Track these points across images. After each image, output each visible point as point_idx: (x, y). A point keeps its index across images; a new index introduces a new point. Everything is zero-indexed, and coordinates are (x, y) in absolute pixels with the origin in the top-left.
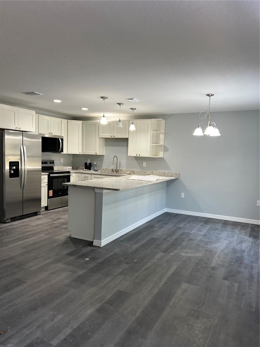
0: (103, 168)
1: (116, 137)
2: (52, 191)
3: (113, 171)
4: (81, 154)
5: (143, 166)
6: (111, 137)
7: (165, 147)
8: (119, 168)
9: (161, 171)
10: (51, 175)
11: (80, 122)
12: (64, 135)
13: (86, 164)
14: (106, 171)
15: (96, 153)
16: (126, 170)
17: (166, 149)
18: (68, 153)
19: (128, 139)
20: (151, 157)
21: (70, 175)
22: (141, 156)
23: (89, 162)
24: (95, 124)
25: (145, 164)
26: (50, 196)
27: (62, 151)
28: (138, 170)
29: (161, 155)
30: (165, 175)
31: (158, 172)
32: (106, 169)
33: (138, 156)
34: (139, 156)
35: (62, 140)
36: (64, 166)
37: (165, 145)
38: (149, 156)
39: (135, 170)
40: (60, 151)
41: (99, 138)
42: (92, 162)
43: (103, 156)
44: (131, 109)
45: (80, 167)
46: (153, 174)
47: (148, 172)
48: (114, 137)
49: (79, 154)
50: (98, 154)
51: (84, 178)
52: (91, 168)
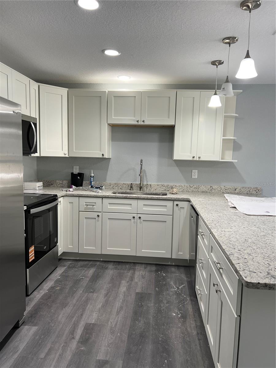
1: (147, 123)
2: (33, 248)
3: (131, 187)
4: (67, 156)
5: (193, 177)
6: (136, 123)
7: (235, 142)
8: (147, 182)
10: (33, 211)
11: (64, 91)
12: (34, 114)
13: (72, 175)
14: (116, 188)
15: (103, 155)
18: (42, 155)
19: (171, 128)
20: (221, 160)
23: (76, 171)
24: (101, 97)
25: (195, 174)
26: (30, 261)
27: (36, 150)
28: (183, 185)
29: (228, 158)
30: (236, 192)
31: (223, 187)
32: (115, 184)
34: (197, 159)
35: (35, 125)
37: (235, 139)
38: (218, 160)
40: (32, 151)
41: (109, 124)
42: (85, 172)
43: (111, 158)
44: (213, 63)
45: (58, 181)
46: (213, 191)
47: (203, 188)
48: (142, 123)
49: (63, 156)
50: (106, 156)
51: (85, 206)
52: (84, 182)
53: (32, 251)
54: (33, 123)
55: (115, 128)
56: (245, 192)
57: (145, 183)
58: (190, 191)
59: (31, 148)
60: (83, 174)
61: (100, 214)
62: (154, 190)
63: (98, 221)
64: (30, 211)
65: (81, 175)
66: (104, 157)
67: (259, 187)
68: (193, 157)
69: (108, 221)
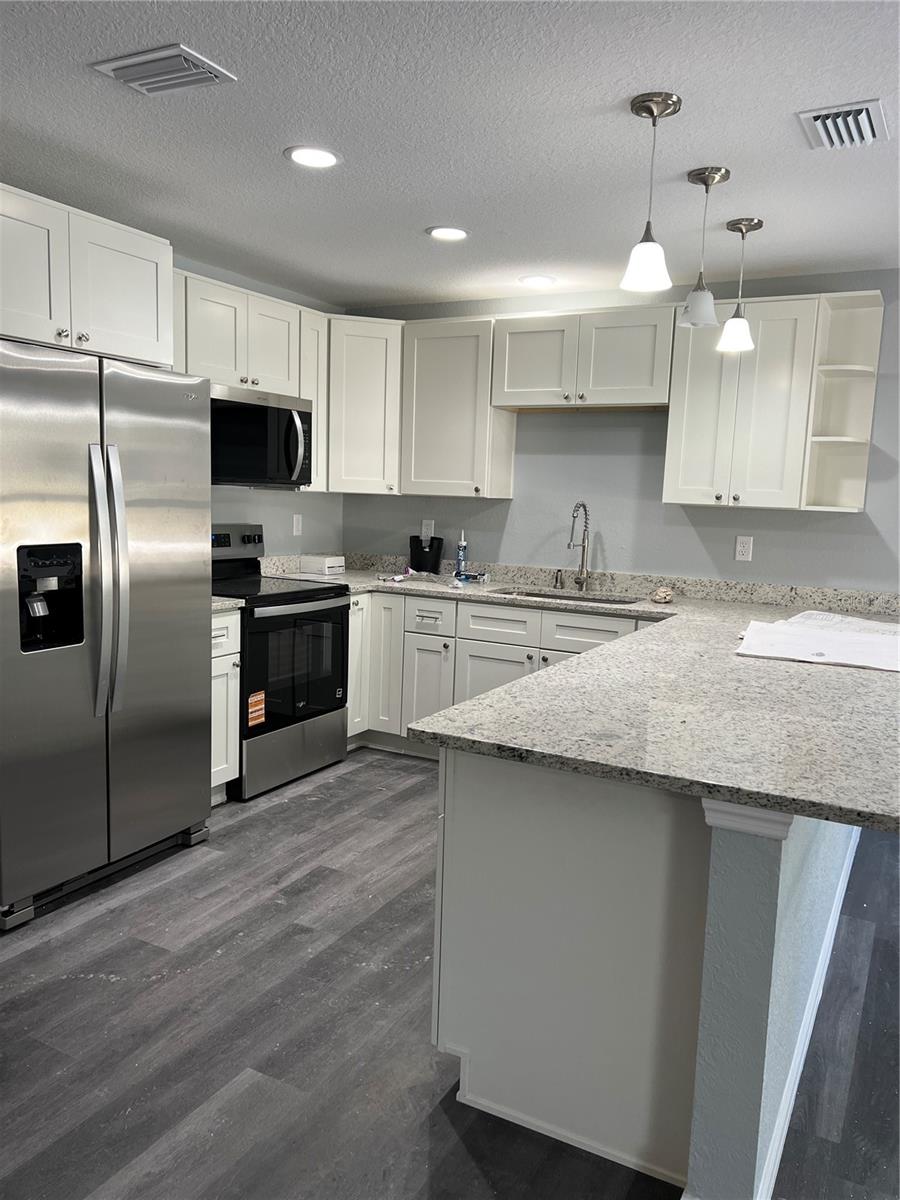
0: (502, 563)
1: (592, 400)
2: (261, 696)
3: (558, 579)
4: (395, 492)
5: (739, 557)
6: (564, 402)
7: (874, 451)
8: (605, 567)
9: (849, 587)
10: (261, 612)
11: (392, 328)
12: (311, 391)
13: (415, 541)
14: (522, 580)
15: (477, 490)
16: (633, 578)
17: (879, 466)
18: (331, 490)
19: (662, 411)
20: (804, 508)
21: (347, 607)
22: (742, 504)
23: (427, 532)
24: (478, 336)
25: (746, 548)
26: (250, 724)
27: (306, 478)
28: (705, 579)
29: (850, 499)
30: (874, 609)
31: (830, 592)
32: (519, 569)
33: (727, 502)
34: (731, 503)
35: (306, 418)
36: (307, 554)
37: (874, 442)
38: (794, 505)
39: (690, 578)
40: (294, 478)
41: (494, 407)
42: (448, 535)
43: (504, 503)
44: (733, 226)
45: (385, 558)
47: (766, 592)
48: (579, 402)
49: (386, 492)
50: (486, 493)
51: (418, 619)
52: (444, 563)
53: (257, 703)
54: (299, 412)
55: (526, 417)
57: (599, 571)
58: (727, 599)
59: (287, 471)
60: (442, 539)
61: (450, 642)
62: (621, 592)
63: (446, 659)
64: (252, 612)
65: (437, 543)
66: (481, 496)
68: (718, 498)
69: (470, 662)
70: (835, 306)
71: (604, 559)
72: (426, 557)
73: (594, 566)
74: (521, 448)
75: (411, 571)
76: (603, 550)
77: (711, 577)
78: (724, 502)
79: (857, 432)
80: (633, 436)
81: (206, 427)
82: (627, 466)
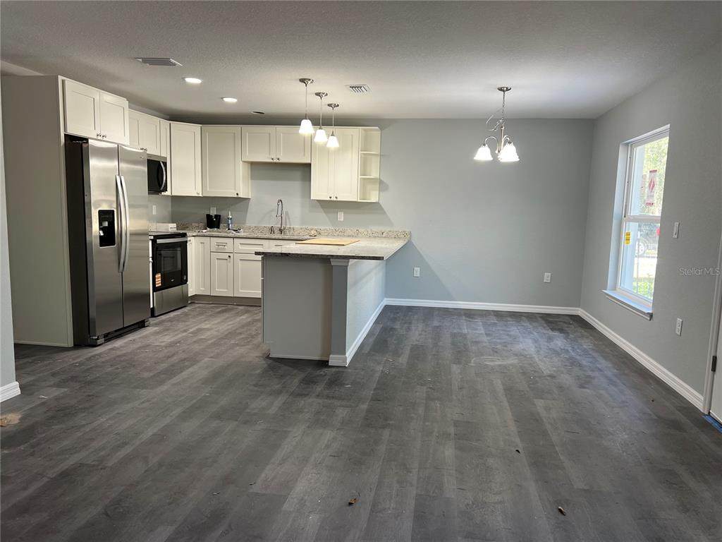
0: (247, 225)
1: (282, 160)
2: (160, 275)
3: (272, 230)
4: (201, 195)
5: (339, 220)
6: (271, 161)
9: (376, 228)
10: (159, 241)
11: (196, 128)
13: (209, 217)
14: (256, 231)
15: (237, 194)
16: (301, 228)
17: (382, 186)
18: (173, 194)
19: (309, 165)
20: (359, 201)
21: (186, 242)
22: (338, 199)
23: (213, 212)
24: (235, 133)
25: (341, 216)
26: (156, 286)
27: (165, 190)
28: (327, 228)
29: (374, 198)
31: (369, 231)
32: (255, 227)
34: (335, 199)
35: (165, 164)
36: (159, 223)
37: (382, 179)
38: (356, 200)
39: (322, 228)
40: (162, 189)
41: (243, 161)
42: (223, 214)
43: (248, 199)
44: (330, 105)
45: (193, 224)
46: (360, 235)
47: (349, 232)
48: (277, 161)
49: (197, 195)
50: (241, 195)
51: (217, 247)
52: (221, 225)
53: (158, 278)
54: (163, 162)
55: (254, 166)
56: (393, 236)
57: (288, 227)
58: (335, 235)
59: (160, 186)
60: (220, 216)
61: (231, 255)
63: (230, 262)
64: (157, 241)
65: (218, 217)
66: (239, 197)
67: (407, 230)
68: (330, 198)
69: (240, 262)
70: (365, 130)
71: (289, 221)
72: (213, 222)
73: (286, 224)
74: (253, 177)
75: (208, 229)
76: (289, 219)
77: (330, 227)
78: (332, 199)
79: (375, 174)
80: (298, 174)
81: (146, 169)
82: (296, 185)
